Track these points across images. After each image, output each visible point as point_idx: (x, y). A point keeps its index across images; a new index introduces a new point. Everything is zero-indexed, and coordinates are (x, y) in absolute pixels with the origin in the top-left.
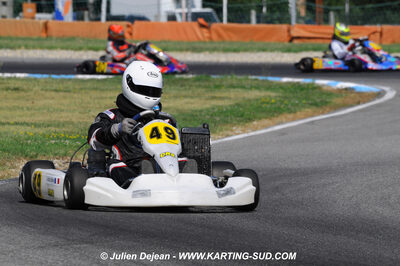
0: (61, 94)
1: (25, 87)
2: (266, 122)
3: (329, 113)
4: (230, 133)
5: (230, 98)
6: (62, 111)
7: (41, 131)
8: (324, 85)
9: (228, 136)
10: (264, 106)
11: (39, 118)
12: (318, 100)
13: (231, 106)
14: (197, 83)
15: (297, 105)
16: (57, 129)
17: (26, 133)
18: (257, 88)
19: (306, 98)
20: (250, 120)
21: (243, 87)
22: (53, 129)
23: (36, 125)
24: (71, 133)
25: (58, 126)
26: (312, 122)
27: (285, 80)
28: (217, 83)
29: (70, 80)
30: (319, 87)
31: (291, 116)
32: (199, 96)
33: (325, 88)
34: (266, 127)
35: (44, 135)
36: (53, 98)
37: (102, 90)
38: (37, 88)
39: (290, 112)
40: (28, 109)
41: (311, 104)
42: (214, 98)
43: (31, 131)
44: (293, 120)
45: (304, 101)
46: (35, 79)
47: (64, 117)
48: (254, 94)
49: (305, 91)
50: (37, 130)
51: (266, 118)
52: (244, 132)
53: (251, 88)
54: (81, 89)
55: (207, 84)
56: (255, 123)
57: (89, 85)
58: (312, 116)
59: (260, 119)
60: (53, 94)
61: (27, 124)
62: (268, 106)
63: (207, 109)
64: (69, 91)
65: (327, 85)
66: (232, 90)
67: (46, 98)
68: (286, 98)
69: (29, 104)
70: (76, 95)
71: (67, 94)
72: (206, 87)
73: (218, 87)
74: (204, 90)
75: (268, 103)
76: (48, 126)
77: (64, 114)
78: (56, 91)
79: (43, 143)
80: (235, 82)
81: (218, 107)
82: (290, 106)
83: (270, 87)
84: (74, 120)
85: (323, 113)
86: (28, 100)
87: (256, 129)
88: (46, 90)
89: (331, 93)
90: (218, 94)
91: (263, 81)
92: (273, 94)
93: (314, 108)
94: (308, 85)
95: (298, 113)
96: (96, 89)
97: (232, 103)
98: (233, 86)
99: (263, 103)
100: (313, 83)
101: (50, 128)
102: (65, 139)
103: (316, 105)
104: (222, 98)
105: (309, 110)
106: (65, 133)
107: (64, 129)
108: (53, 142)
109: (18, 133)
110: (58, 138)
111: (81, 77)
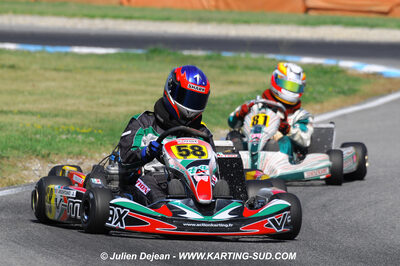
0: (62, 74)
1: (21, 65)
3: (359, 104)
5: (247, 83)
6: (67, 96)
7: (49, 122)
8: (348, 69)
11: (45, 106)
12: (346, 88)
14: (209, 63)
15: (321, 93)
16: (66, 121)
17: (33, 125)
19: (333, 85)
21: (260, 69)
22: (61, 120)
23: (44, 115)
24: (82, 126)
25: (66, 116)
28: (231, 63)
29: (67, 54)
30: (343, 71)
31: (318, 107)
33: (350, 72)
35: (52, 128)
36: (54, 80)
38: (34, 67)
39: (317, 102)
40: (30, 93)
41: (339, 93)
42: (231, 83)
43: (39, 123)
45: (331, 89)
46: (29, 53)
47: (71, 104)
49: (329, 75)
50: (44, 121)
54: (84, 68)
55: (219, 63)
57: (91, 63)
58: (342, 107)
60: (54, 74)
61: (32, 114)
63: (225, 97)
64: (70, 71)
65: (354, 69)
66: (249, 72)
67: (47, 79)
69: (29, 87)
70: (78, 76)
71: (68, 74)
73: (233, 68)
76: (56, 116)
78: (56, 70)
79: (54, 137)
80: (250, 63)
81: (237, 94)
82: (315, 95)
84: (82, 108)
85: (353, 104)
86: (27, 81)
88: (46, 69)
90: (233, 77)
93: (342, 97)
94: (332, 67)
95: (326, 104)
96: (98, 68)
98: (247, 68)
100: (337, 66)
101: (57, 119)
102: (77, 133)
103: (343, 93)
104: (240, 83)
105: (337, 100)
106: (74, 124)
107: (73, 121)
108: (64, 137)
109: (24, 126)
110: (69, 132)
111: (77, 50)
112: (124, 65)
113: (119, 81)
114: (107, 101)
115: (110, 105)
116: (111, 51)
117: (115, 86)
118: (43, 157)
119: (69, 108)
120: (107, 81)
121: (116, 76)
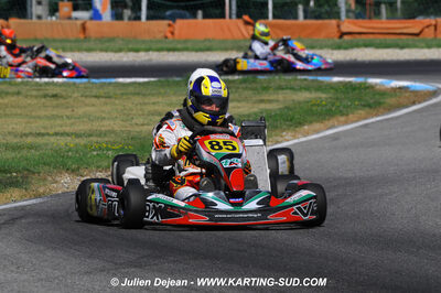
0: (103, 100)
1: (64, 93)
2: (317, 126)
3: (383, 114)
4: (280, 139)
5: (277, 101)
7: (82, 141)
8: (376, 84)
9: (277, 142)
10: (314, 108)
11: (81, 127)
12: (371, 101)
13: (280, 109)
14: (244, 85)
15: (348, 107)
16: (99, 139)
17: (66, 145)
18: (307, 89)
19: (360, 100)
20: (300, 124)
21: (292, 89)
22: (94, 139)
23: (78, 135)
24: (114, 143)
25: (100, 136)
26: (366, 126)
27: (336, 79)
28: (265, 85)
29: (110, 83)
30: (371, 87)
31: (342, 119)
32: (246, 99)
33: (378, 87)
34: (317, 132)
35: (85, 146)
36: (93, 105)
37: (144, 95)
38: (76, 95)
39: (342, 115)
40: (68, 117)
41: (364, 106)
42: (262, 101)
43: (71, 142)
44: (346, 123)
45: (357, 103)
46: (74, 84)
47: (106, 125)
48: (304, 96)
49: (357, 91)
50: (77, 141)
51: (318, 122)
52: (294, 137)
53: (301, 89)
54: (123, 94)
55: (254, 85)
56: (306, 127)
57: (131, 89)
58: (366, 118)
59: (311, 122)
60: (94, 100)
61: (68, 135)
62: (319, 108)
63: (255, 114)
64: (110, 97)
65: (381, 84)
66: (280, 92)
67: (86, 105)
68: (337, 99)
69: (68, 112)
70: (117, 102)
71: (108, 100)
72: (252, 89)
73: (266, 89)
74: (250, 92)
75: (318, 105)
76: (90, 135)
77: (106, 123)
78: (96, 97)
79: (85, 154)
80: (283, 84)
81: (266, 110)
82: (341, 108)
83: (320, 87)
84: (116, 128)
85: (377, 115)
86: (67, 108)
87: (307, 134)
88: (86, 97)
89: (384, 93)
90: (266, 97)
91: (313, 81)
92: (324, 96)
93: (367, 109)
94: (360, 84)
95: (351, 116)
96: (138, 94)
97: (281, 106)
98: (281, 88)
99: (314, 105)
100: (365, 83)
101: (91, 138)
102: (108, 149)
103: (370, 106)
104: (270, 101)
105: (362, 112)
106: (107, 143)
107: (106, 139)
108: (95, 153)
109: (58, 145)
110: (100, 148)
111: (121, 80)
112: (162, 91)
113: (154, 103)
114: (141, 121)
115: (143, 125)
116: (152, 79)
117: (151, 108)
118: (73, 171)
119: (103, 129)
120: (145, 104)
121: (153, 99)
